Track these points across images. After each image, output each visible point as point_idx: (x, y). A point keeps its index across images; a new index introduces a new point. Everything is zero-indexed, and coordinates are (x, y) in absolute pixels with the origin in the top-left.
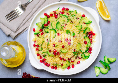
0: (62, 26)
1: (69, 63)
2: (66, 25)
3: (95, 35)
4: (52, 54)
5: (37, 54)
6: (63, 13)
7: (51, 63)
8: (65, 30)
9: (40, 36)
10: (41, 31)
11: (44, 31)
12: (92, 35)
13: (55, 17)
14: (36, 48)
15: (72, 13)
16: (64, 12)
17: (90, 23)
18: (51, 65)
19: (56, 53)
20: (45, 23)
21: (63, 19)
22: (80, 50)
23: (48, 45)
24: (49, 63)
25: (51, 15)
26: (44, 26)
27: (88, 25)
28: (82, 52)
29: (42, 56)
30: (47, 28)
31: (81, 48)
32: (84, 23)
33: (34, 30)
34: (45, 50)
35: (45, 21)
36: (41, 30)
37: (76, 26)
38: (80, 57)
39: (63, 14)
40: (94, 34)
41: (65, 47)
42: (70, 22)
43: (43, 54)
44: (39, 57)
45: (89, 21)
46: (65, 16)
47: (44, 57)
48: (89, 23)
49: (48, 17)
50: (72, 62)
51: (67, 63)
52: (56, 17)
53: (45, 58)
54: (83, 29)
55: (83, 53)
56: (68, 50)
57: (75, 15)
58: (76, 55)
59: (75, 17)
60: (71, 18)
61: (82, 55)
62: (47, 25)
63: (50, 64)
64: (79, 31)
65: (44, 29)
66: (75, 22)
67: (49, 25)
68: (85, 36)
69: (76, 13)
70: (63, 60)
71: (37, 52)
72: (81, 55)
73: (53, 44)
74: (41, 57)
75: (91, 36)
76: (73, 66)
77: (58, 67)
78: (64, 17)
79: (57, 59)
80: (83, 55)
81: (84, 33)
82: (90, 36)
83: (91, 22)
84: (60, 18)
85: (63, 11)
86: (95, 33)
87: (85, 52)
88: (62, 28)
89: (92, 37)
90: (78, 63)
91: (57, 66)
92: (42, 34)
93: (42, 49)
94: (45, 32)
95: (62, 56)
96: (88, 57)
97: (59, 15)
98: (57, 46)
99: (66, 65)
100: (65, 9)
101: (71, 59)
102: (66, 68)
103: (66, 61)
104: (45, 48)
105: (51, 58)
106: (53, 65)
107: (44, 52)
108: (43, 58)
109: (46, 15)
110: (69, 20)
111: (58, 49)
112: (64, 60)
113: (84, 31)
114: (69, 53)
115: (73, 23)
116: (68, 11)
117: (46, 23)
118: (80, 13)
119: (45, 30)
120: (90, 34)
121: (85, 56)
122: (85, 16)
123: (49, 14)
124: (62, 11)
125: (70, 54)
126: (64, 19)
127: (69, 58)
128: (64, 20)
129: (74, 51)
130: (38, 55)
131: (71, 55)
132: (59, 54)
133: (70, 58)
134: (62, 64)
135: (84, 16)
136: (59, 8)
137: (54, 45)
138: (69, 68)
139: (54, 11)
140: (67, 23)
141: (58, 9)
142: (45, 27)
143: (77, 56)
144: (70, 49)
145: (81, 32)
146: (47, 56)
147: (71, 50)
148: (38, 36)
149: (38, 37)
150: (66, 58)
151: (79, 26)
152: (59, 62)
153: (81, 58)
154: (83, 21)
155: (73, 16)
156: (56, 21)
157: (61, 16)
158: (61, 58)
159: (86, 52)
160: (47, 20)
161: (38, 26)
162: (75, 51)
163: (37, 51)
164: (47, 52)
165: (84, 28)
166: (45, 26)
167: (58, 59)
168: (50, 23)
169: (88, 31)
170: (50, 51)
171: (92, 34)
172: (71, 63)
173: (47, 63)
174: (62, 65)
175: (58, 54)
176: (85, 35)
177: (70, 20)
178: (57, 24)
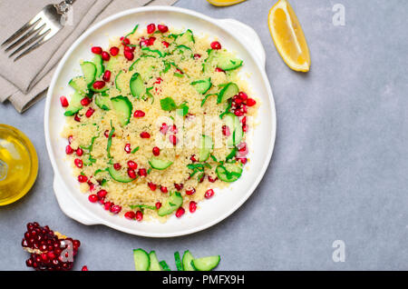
0: (149, 86)
1: (180, 198)
2: (159, 83)
3: (256, 106)
4: (123, 174)
5: (79, 177)
6: (150, 41)
7: (124, 203)
8: (158, 98)
9: (84, 119)
10: (86, 105)
11: (93, 105)
12: (245, 105)
13: (126, 56)
14: (73, 157)
15: (179, 41)
16: (154, 39)
17: (236, 67)
18: (123, 209)
19: (135, 172)
20: (98, 79)
21: (150, 62)
22: (212, 155)
23: (108, 150)
24: (116, 203)
25: (115, 51)
26: (92, 88)
27: (232, 73)
28: (218, 160)
29: (93, 181)
30: (104, 94)
31: (211, 151)
32: (220, 70)
33: (65, 104)
34: (102, 163)
35: (96, 70)
36: (87, 100)
37: (193, 84)
38: (214, 177)
39: (151, 47)
40: (252, 103)
41: (161, 153)
42: (173, 70)
43: (98, 177)
44: (85, 185)
45: (234, 63)
46: (157, 51)
47: (100, 184)
48: (235, 69)
49: (105, 58)
50: (189, 193)
51: (174, 199)
52: (129, 55)
53: (103, 188)
54: (216, 90)
55: (221, 164)
56: (171, 160)
57: (187, 48)
58: (199, 173)
59: (187, 53)
60: (176, 57)
61: (217, 171)
62: (101, 85)
63: (121, 205)
64: (203, 97)
65: (94, 96)
66: (190, 69)
67: (108, 85)
68: (224, 111)
69: (190, 38)
70: (158, 191)
71: (77, 172)
72: (214, 169)
73: (123, 145)
74: (91, 184)
75: (242, 110)
76: (193, 206)
77: (145, 211)
78: (154, 54)
79: (141, 189)
80: (221, 170)
81: (219, 102)
82: (238, 107)
83: (241, 65)
84: (142, 58)
85: (151, 35)
86: (253, 98)
87: (227, 161)
88: (147, 92)
89: (245, 112)
90: (209, 195)
91: (143, 210)
92: (89, 114)
93: (92, 160)
94: (99, 106)
95: (154, 178)
96: (239, 175)
97: (138, 48)
98: (136, 149)
99: (171, 205)
100: (157, 29)
101: (185, 185)
102: (169, 213)
103: (168, 194)
104: (100, 156)
105: (121, 187)
106: (132, 207)
107: (99, 171)
108: (97, 189)
109: (97, 50)
110: (168, 65)
111: (142, 159)
112: (164, 190)
113: (220, 96)
114: (176, 169)
115: (182, 73)
116: (166, 34)
117: (100, 79)
118: (205, 37)
119: (99, 100)
120: (240, 104)
121: (227, 173)
122: (219, 47)
123: (106, 48)
124: (147, 36)
125: (181, 172)
126: (154, 64)
127: (178, 182)
128: (154, 67)
129: (191, 162)
130: (82, 179)
131: (184, 172)
132: (145, 175)
133: (182, 185)
134: (156, 202)
135: (216, 46)
136: (137, 27)
137: (127, 149)
138: (180, 212)
139: (121, 39)
140: (164, 76)
141: (135, 30)
142: (97, 90)
143: (204, 175)
144: (177, 156)
145: (210, 100)
146: (110, 183)
147: (182, 158)
148: (77, 119)
149: (78, 123)
150: (167, 182)
151: (201, 82)
152: (149, 197)
153: (217, 179)
154: (214, 63)
155: (183, 49)
156: (131, 69)
157: (146, 52)
158: (153, 187)
159: (230, 160)
160: (103, 68)
161: (76, 90)
162: (194, 160)
163: (77, 168)
164: (108, 169)
165: (220, 86)
166: (95, 87)
167: (144, 188)
168: (112, 78)
169: (231, 93)
170: (118, 167)
171: (245, 102)
172: (187, 199)
173: (113, 204)
174: (159, 205)
175: (143, 172)
176: (223, 107)
177: (174, 64)
178: (133, 80)
